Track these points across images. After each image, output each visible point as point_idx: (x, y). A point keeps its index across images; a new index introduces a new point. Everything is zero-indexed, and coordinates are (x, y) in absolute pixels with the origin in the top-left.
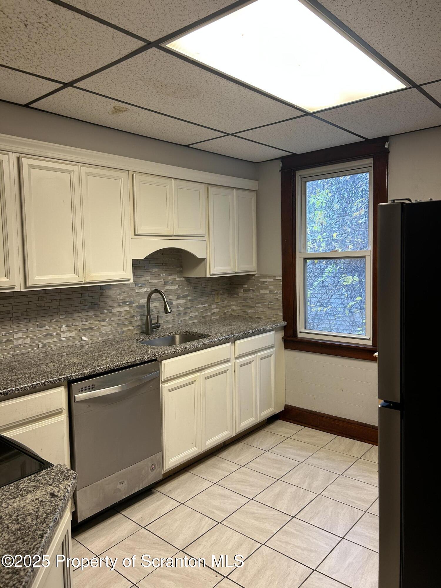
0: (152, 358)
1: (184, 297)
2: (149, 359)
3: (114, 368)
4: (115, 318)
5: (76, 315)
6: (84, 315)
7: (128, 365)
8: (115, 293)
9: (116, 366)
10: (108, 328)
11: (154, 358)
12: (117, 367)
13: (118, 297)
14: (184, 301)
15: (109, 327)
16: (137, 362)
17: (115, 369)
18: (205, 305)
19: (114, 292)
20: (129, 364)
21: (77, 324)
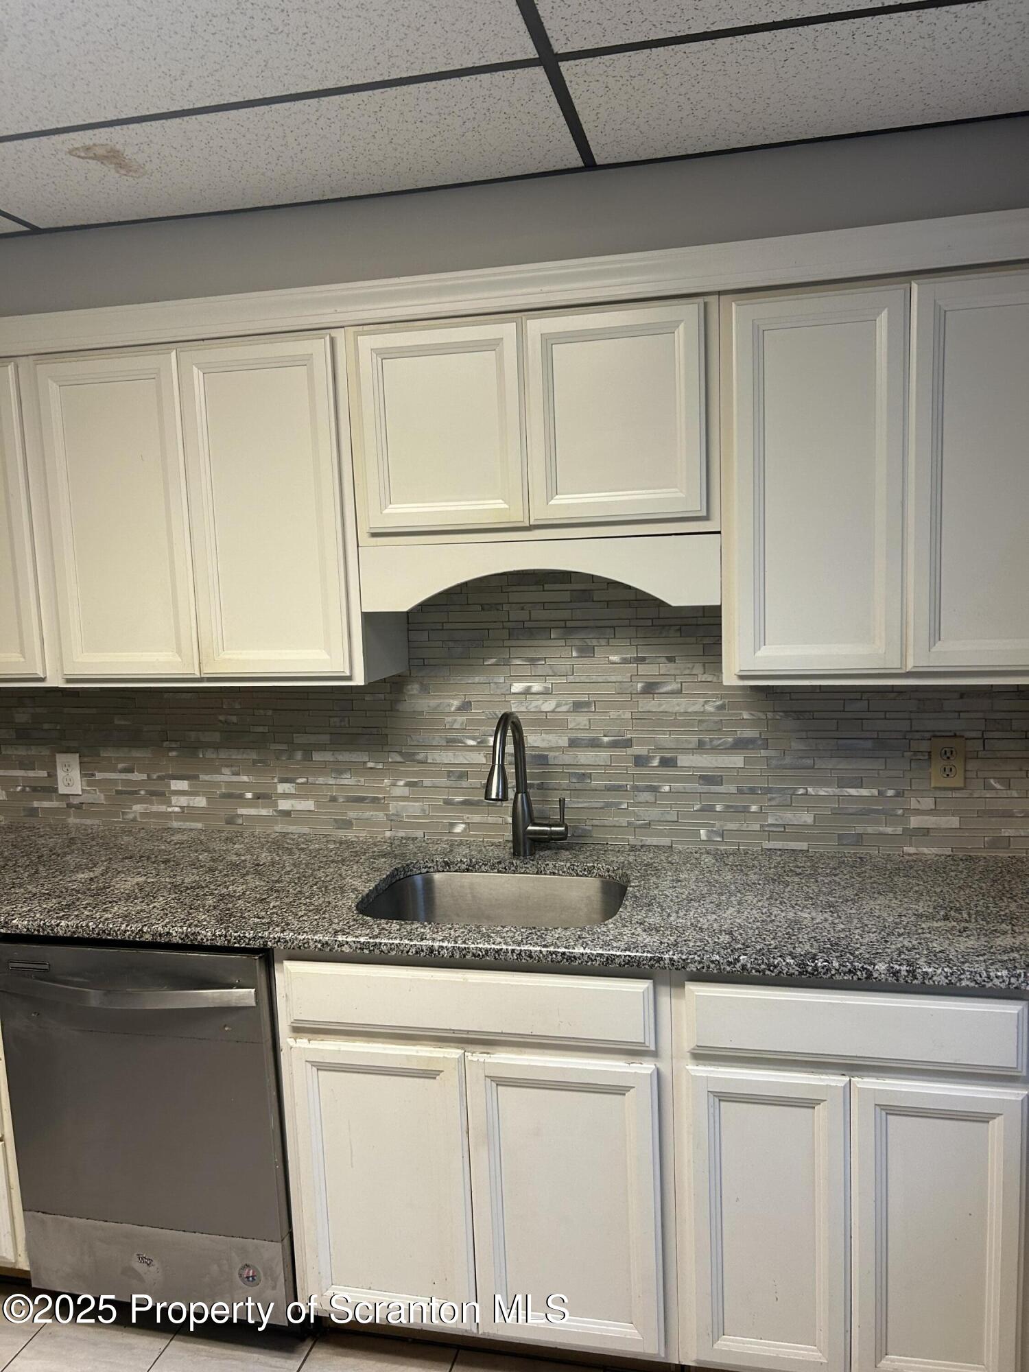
0: (229, 941)
1: (740, 745)
2: (220, 942)
3: (98, 934)
4: (437, 781)
5: (317, 757)
6: (340, 758)
7: (142, 939)
8: (435, 708)
9: (104, 931)
10: (414, 808)
11: (239, 942)
12: (109, 935)
13: (449, 719)
14: (737, 760)
15: (417, 804)
16: (174, 940)
17: (101, 939)
18: (864, 792)
19: (433, 702)
20: (148, 937)
21: (321, 780)
